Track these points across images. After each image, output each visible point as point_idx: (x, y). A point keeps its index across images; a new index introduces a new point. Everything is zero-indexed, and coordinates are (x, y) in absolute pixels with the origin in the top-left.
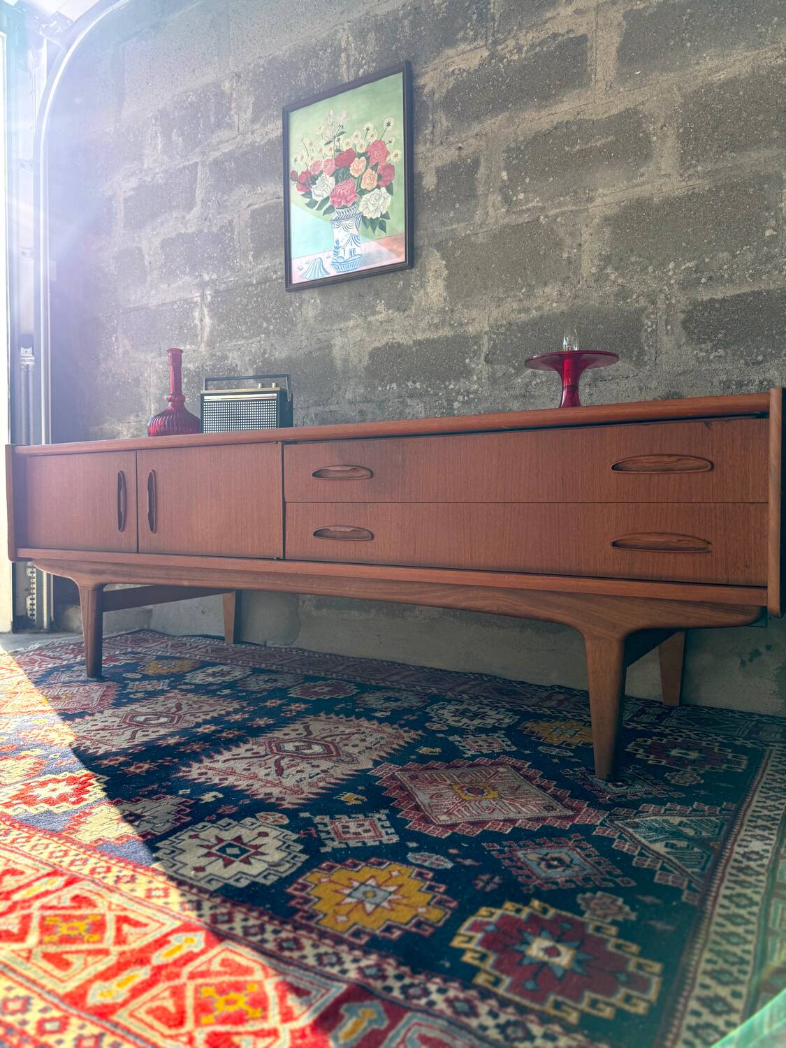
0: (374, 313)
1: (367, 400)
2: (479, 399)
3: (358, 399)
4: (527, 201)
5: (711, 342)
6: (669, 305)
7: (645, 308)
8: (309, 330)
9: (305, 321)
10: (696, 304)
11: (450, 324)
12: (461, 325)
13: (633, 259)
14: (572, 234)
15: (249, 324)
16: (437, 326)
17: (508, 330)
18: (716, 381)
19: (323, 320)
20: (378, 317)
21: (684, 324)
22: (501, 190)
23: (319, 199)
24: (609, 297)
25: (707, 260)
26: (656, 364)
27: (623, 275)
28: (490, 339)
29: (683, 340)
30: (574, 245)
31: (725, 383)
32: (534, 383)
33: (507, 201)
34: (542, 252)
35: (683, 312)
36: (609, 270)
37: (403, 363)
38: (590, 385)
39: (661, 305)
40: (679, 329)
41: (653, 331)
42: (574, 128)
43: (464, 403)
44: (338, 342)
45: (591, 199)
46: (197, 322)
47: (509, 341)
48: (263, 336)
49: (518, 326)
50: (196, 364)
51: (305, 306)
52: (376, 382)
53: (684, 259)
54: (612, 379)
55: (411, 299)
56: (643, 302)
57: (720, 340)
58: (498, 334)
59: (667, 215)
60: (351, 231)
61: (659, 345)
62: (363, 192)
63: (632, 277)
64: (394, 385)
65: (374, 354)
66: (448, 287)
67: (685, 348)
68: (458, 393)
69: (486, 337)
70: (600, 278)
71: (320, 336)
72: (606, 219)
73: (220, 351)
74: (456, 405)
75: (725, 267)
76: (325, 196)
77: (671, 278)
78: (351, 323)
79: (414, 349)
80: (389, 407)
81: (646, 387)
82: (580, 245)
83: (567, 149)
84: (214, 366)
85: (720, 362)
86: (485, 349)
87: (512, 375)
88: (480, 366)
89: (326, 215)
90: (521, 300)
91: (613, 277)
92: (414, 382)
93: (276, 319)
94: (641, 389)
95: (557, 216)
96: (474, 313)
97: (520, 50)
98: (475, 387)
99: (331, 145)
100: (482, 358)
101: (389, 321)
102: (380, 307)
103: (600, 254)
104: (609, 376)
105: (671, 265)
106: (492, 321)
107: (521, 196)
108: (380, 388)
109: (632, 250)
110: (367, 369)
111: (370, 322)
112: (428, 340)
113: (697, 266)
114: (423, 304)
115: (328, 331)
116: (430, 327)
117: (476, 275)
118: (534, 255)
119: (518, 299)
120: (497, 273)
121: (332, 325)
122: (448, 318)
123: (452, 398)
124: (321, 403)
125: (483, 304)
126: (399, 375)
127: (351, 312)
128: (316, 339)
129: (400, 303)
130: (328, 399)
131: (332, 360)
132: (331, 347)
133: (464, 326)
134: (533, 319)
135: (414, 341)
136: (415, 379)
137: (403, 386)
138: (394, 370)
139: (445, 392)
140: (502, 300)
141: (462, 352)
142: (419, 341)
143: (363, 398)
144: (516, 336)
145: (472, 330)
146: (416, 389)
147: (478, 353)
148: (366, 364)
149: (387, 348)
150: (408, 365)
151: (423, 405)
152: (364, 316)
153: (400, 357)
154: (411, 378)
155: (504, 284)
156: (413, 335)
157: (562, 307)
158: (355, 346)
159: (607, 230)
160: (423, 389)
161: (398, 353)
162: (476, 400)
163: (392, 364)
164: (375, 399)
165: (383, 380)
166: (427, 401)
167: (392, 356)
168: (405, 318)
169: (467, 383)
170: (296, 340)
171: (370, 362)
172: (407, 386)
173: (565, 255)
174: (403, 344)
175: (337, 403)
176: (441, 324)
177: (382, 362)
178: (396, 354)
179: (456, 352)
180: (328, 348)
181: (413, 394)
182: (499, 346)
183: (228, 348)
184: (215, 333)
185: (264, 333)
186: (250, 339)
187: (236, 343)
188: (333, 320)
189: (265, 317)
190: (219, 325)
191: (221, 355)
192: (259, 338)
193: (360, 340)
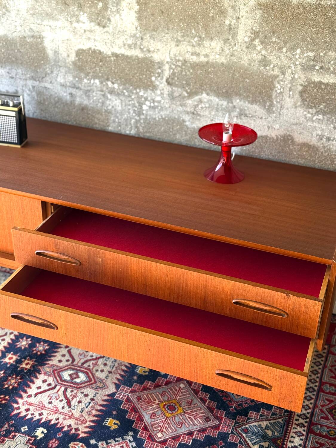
0: (78, 21)
1: (74, 87)
2: (162, 108)
3: (68, 84)
5: (316, 109)
6: (293, 78)
7: (278, 76)
8: (23, 19)
9: (18, 11)
10: (310, 82)
11: (141, 48)
12: (149, 51)
13: (274, 39)
14: (234, 8)
16: (130, 46)
17: (183, 64)
18: (314, 134)
19: (34, 14)
20: (83, 26)
21: (301, 93)
24: (255, 61)
25: (321, 54)
26: (280, 114)
27: (265, 48)
28: (170, 68)
29: (299, 104)
30: (234, 16)
31: (320, 136)
32: (200, 106)
34: (211, 15)
35: (301, 85)
36: (257, 42)
37: (104, 67)
38: (237, 117)
39: (288, 77)
40: (297, 96)
41: (281, 93)
43: (150, 107)
44: (48, 35)
47: (184, 73)
49: (190, 64)
52: (82, 75)
53: (307, 49)
54: (252, 117)
55: (109, 20)
56: (276, 72)
57: (321, 109)
58: (176, 66)
59: (301, 14)
61: (283, 103)
63: (271, 52)
65: (79, 53)
66: (139, 19)
67: (299, 109)
68: (146, 99)
69: (167, 67)
70: (250, 46)
71: (34, 27)
72: (259, 4)
74: (145, 107)
75: (332, 62)
77: (297, 60)
78: (59, 24)
79: (112, 59)
80: (93, 96)
81: (273, 128)
82: (239, 18)
85: (319, 123)
86: (167, 74)
87: (185, 97)
88: (162, 85)
90: (193, 46)
91: (259, 48)
92: (113, 83)
94: (269, 128)
96: (159, 45)
98: (158, 98)
100: (164, 80)
101: (91, 31)
102: (84, 17)
103: (252, 29)
104: (250, 114)
105: (299, 51)
106: (172, 55)
108: (86, 81)
109: (274, 33)
110: (74, 63)
111: (75, 28)
112: (123, 55)
113: (315, 56)
114: (119, 26)
115: (39, 24)
116: (124, 45)
117: (160, 16)
118: (205, 15)
119: (191, 44)
120: (177, 20)
121: (42, 21)
122: (138, 43)
123: (142, 102)
124: (37, 79)
125: (166, 40)
126: (100, 75)
127: (59, 15)
128: (28, 28)
129: (100, 20)
130: (43, 78)
131: (44, 49)
132: (43, 38)
133: (151, 53)
134: (202, 62)
135: (112, 52)
136: (113, 81)
137: (104, 83)
138: (96, 70)
139: (136, 96)
140: (180, 42)
141: (149, 71)
142: (116, 54)
143: (72, 84)
144: (189, 71)
145: (157, 57)
146: (114, 88)
147: (161, 75)
148: (73, 59)
149: (90, 51)
150: (107, 69)
151: (120, 101)
152: (70, 22)
153: (101, 61)
154: (111, 79)
155: (182, 30)
156: (111, 48)
157: (223, 60)
158: (63, 43)
159: (259, 13)
160: (120, 90)
161: (99, 58)
162: (159, 108)
163: (94, 65)
164: (82, 88)
165: (88, 75)
166: (123, 99)
167: (94, 59)
168: (104, 33)
169: (153, 94)
170: (11, 24)
171: (77, 58)
172: (107, 84)
173: (227, 22)
174: (103, 52)
175: (51, 82)
176: (133, 45)
177: (87, 62)
178: (98, 58)
179: (145, 70)
180: (40, 38)
181: (112, 91)
182: (176, 75)
188: (43, 16)
193: (68, 40)
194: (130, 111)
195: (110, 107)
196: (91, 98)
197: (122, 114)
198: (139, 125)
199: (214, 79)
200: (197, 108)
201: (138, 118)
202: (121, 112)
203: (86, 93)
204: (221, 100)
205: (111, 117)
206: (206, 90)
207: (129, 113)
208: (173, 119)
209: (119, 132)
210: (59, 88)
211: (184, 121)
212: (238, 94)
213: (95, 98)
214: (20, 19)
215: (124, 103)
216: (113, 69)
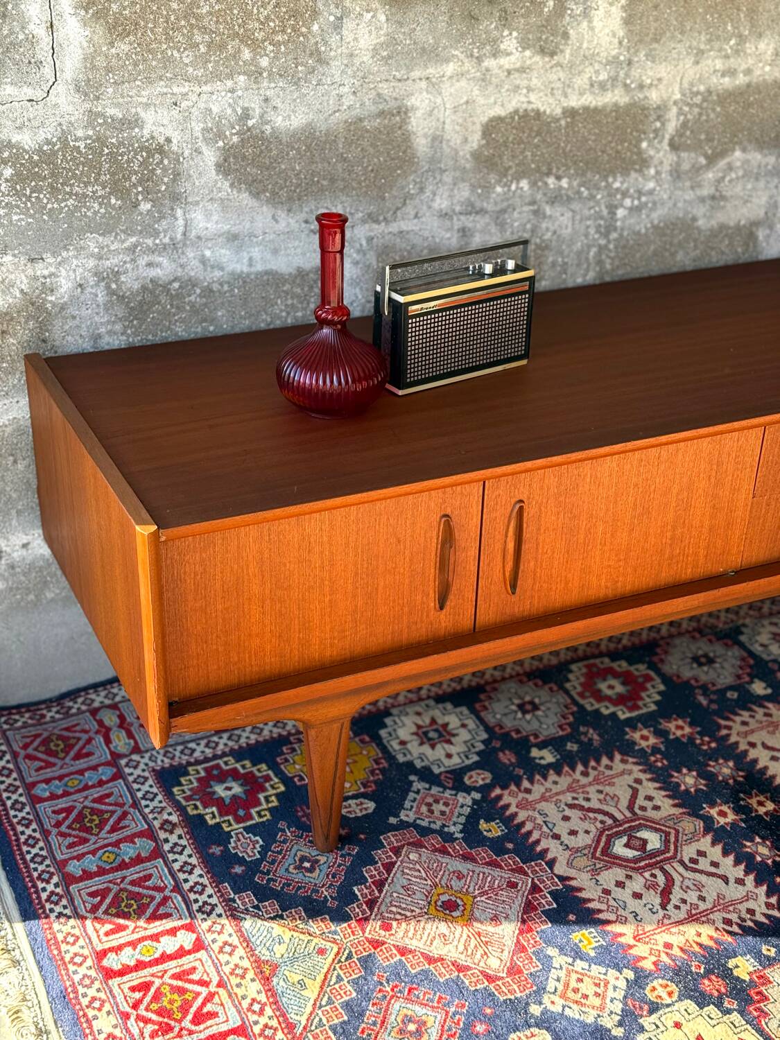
0: (495, 54)
1: (472, 210)
2: (655, 203)
3: (458, 208)
8: (360, 74)
11: (625, 85)
12: (641, 87)
15: (203, 49)
16: (603, 86)
17: (704, 100)
19: (390, 57)
20: (505, 62)
28: (680, 112)
32: (727, 179)
37: (543, 146)
43: (631, 209)
44: (420, 101)
46: (41, 32)
47: (704, 118)
48: (242, 78)
49: (718, 95)
50: (42, 135)
51: (348, 24)
52: (493, 178)
55: (566, 35)
58: (691, 106)
64: (524, 184)
65: (491, 128)
66: (627, 21)
68: (625, 194)
69: (674, 110)
71: (385, 88)
73: (118, 105)
74: (621, 213)
78: (450, 68)
79: (563, 122)
80: (513, 221)
84: (101, 140)
86: (672, 127)
87: (701, 167)
88: (660, 153)
90: (726, 57)
92: (559, 178)
93: (277, 44)
96: (662, 70)
98: (651, 185)
100: (666, 141)
101: (522, 70)
102: (510, 42)
106: (686, 85)
108: (499, 189)
110: (476, 156)
111: (487, 70)
112: (586, 109)
114: (585, 45)
115: (400, 80)
116: (592, 85)
117: (670, 8)
119: (723, 53)
120: (700, 10)
121: (409, 69)
122: (622, 74)
123: (616, 203)
124: (381, 218)
125: (676, 56)
126: (533, 166)
127: (452, 47)
128: (373, 94)
129: (546, 41)
130: (398, 209)
131: (407, 138)
132: (406, 113)
133: (645, 89)
134: (739, 87)
135: (563, 108)
136: (560, 173)
137: (540, 184)
138: (527, 156)
139: (605, 193)
140: (703, 54)
141: (637, 131)
142: (573, 108)
143: (467, 206)
144: (714, 110)
145: (655, 96)
146: (561, 188)
147: (660, 133)
148: (475, 145)
149: (516, 117)
150: (550, 149)
151: (570, 214)
152: (477, 58)
153: (538, 133)
154: (554, 170)
155: (708, 29)
156: (562, 99)
157: (776, 73)
158: (455, 112)
160: (573, 188)
161: (535, 128)
162: (650, 205)
163: (522, 146)
164: (489, 207)
165: (505, 176)
166: (577, 208)
167: (524, 132)
168: (552, 67)
169: (640, 179)
170: (327, 93)
171: (484, 142)
172: (546, 184)
174: (545, 112)
175: (416, 216)
176: (609, 83)
177: (505, 144)
178: (531, 129)
179: (629, 130)
180: (399, 112)
181: (556, 197)
182: (690, 124)
183: (140, 100)
184: (100, 62)
185: (245, 73)
186: (206, 83)
187: (165, 90)
188: (413, 58)
189: (247, 39)
190: (112, 44)
191: (121, 116)
192: (229, 83)
193: (467, 102)
194: (590, 230)
195: (548, 236)
196: (507, 226)
197: (572, 242)
198: (604, 257)
199: (758, 116)
200: (722, 185)
201: (603, 242)
202: (571, 240)
203: (497, 218)
204: (766, 156)
205: (547, 258)
206: (740, 143)
207: (586, 235)
208: (674, 221)
209: (563, 286)
210: (436, 223)
211: (694, 219)
213: (516, 224)
214: (354, 77)
215: (578, 217)
216: (562, 145)
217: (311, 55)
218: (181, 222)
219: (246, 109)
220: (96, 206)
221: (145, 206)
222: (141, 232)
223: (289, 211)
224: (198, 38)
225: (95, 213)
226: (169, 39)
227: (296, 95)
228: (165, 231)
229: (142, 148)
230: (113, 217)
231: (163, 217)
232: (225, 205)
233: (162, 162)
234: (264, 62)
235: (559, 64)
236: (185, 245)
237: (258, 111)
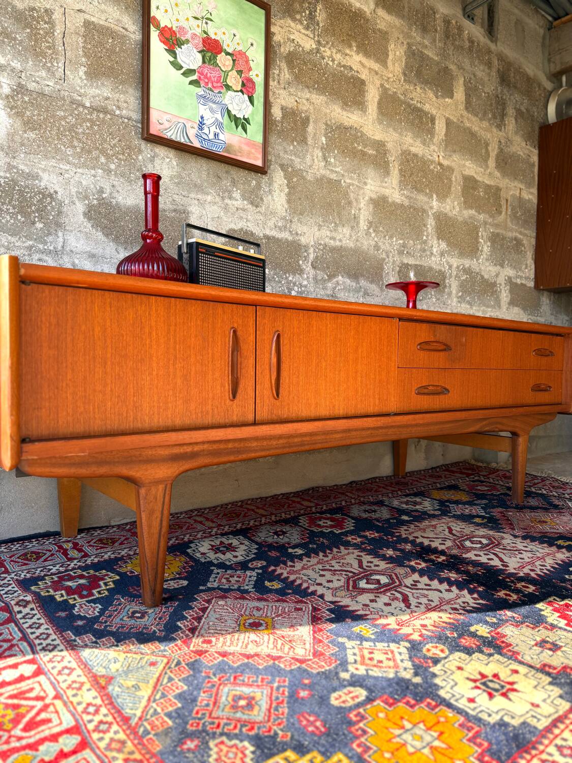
0: (230, 198)
4: (335, 166)
6: (394, 261)
7: (385, 259)
10: (402, 264)
11: (290, 231)
12: (297, 234)
13: (381, 229)
14: (356, 200)
16: (280, 229)
17: (324, 248)
19: (179, 184)
20: (235, 203)
22: (322, 149)
23: (185, 67)
24: (371, 246)
25: (406, 242)
27: (377, 235)
28: (315, 251)
30: (357, 208)
32: (338, 288)
33: (325, 158)
35: (398, 266)
36: (371, 231)
38: (362, 296)
39: (391, 260)
41: (387, 273)
42: (359, 134)
43: (298, 292)
44: (195, 210)
45: (365, 184)
47: (325, 256)
49: (329, 248)
51: (157, 160)
53: (399, 238)
54: (372, 295)
55: (262, 199)
56: (384, 256)
58: (319, 249)
59: (394, 210)
60: (216, 115)
62: (228, 88)
63: (380, 239)
66: (289, 201)
68: (295, 284)
69: (311, 250)
70: (368, 233)
71: (176, 198)
72: (371, 199)
74: (293, 293)
75: (412, 248)
76: (192, 67)
77: (394, 246)
78: (209, 198)
82: (360, 209)
83: (356, 145)
86: (312, 257)
87: (326, 280)
88: (308, 268)
89: (191, 86)
90: (331, 231)
91: (373, 235)
95: (350, 184)
96: (305, 228)
97: (333, 60)
98: (305, 283)
99: (199, 22)
100: (310, 263)
101: (244, 210)
102: (237, 194)
103: (368, 219)
104: (370, 293)
105: (395, 239)
106: (316, 239)
107: (332, 160)
109: (380, 223)
111: (227, 204)
112: (274, 237)
113: (403, 244)
114: (271, 207)
115: (184, 196)
116: (275, 227)
117: (306, 201)
118: (339, 204)
119: (330, 229)
120: (318, 206)
121: (189, 192)
122: (288, 225)
123: (291, 287)
125: (310, 224)
127: (209, 188)
128: (170, 199)
129: (253, 199)
132: (188, 213)
133: (299, 236)
134: (337, 247)
135: (264, 234)
139: (286, 281)
140: (321, 227)
141: (297, 255)
142: (268, 235)
144: (328, 254)
145: (303, 240)
147: (307, 259)
149: (242, 232)
151: (270, 287)
152: (222, 197)
155: (322, 216)
156: (263, 230)
157: (351, 245)
158: (212, 221)
159: (371, 206)
160: (270, 274)
162: (306, 292)
166: (273, 285)
168: (257, 213)
169: (300, 278)
173: (353, 212)
174: (255, 233)
176: (283, 228)
179: (293, 253)
180: (184, 212)
182: (319, 258)
183: (40, 166)
184: (17, 138)
185: (101, 169)
186: (79, 168)
187: (56, 165)
188: (190, 188)
189: (103, 152)
190: (25, 132)
191: (28, 171)
192: (93, 172)
193: (218, 217)
199: (346, 262)
200: (336, 290)
204: (351, 281)
206: (341, 273)
212: (362, 275)
215: (274, 290)
217: (138, 170)
218: (61, 239)
219: (101, 188)
220: (8, 217)
221: (39, 225)
222: (36, 239)
223: (125, 249)
224: (76, 143)
225: (7, 222)
226: (59, 139)
227: (129, 188)
228: (51, 243)
229: (40, 193)
230: (18, 227)
231: (49, 234)
232: (88, 237)
233: (51, 203)
234: (113, 167)
235: (259, 212)
236: (63, 253)
237: (108, 190)
